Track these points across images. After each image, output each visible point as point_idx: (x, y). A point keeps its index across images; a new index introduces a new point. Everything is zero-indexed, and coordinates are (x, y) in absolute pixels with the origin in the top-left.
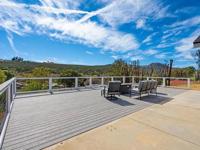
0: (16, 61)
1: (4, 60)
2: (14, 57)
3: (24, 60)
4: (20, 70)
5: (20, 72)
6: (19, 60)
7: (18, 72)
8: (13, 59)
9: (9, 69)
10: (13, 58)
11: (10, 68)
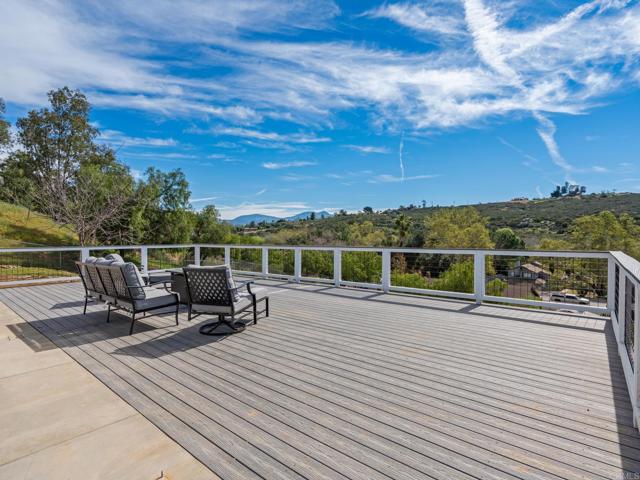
0: (563, 199)
1: (531, 199)
2: (558, 188)
3: (588, 192)
4: (565, 226)
5: (563, 232)
6: (573, 194)
7: (559, 233)
8: (556, 194)
9: (535, 224)
10: (555, 189)
11: (538, 221)
